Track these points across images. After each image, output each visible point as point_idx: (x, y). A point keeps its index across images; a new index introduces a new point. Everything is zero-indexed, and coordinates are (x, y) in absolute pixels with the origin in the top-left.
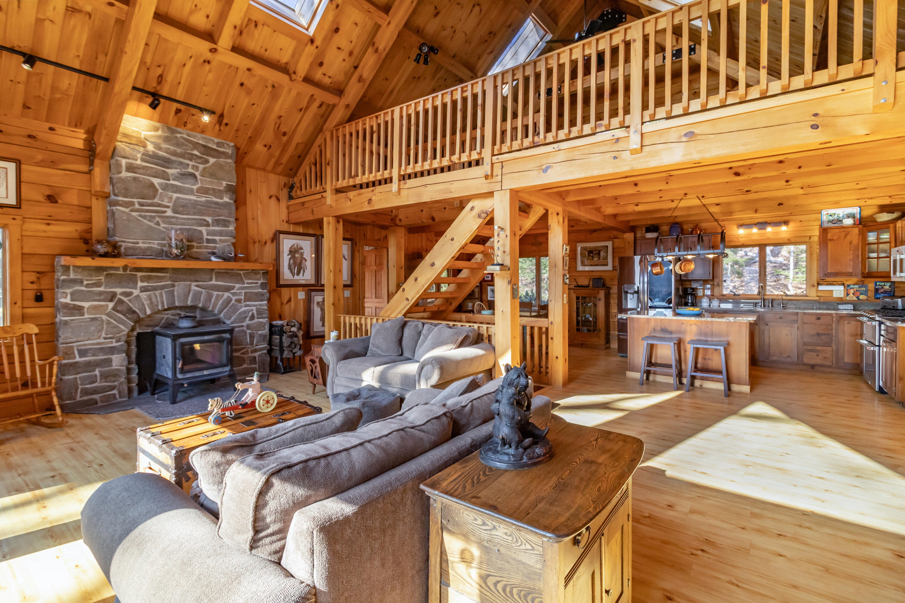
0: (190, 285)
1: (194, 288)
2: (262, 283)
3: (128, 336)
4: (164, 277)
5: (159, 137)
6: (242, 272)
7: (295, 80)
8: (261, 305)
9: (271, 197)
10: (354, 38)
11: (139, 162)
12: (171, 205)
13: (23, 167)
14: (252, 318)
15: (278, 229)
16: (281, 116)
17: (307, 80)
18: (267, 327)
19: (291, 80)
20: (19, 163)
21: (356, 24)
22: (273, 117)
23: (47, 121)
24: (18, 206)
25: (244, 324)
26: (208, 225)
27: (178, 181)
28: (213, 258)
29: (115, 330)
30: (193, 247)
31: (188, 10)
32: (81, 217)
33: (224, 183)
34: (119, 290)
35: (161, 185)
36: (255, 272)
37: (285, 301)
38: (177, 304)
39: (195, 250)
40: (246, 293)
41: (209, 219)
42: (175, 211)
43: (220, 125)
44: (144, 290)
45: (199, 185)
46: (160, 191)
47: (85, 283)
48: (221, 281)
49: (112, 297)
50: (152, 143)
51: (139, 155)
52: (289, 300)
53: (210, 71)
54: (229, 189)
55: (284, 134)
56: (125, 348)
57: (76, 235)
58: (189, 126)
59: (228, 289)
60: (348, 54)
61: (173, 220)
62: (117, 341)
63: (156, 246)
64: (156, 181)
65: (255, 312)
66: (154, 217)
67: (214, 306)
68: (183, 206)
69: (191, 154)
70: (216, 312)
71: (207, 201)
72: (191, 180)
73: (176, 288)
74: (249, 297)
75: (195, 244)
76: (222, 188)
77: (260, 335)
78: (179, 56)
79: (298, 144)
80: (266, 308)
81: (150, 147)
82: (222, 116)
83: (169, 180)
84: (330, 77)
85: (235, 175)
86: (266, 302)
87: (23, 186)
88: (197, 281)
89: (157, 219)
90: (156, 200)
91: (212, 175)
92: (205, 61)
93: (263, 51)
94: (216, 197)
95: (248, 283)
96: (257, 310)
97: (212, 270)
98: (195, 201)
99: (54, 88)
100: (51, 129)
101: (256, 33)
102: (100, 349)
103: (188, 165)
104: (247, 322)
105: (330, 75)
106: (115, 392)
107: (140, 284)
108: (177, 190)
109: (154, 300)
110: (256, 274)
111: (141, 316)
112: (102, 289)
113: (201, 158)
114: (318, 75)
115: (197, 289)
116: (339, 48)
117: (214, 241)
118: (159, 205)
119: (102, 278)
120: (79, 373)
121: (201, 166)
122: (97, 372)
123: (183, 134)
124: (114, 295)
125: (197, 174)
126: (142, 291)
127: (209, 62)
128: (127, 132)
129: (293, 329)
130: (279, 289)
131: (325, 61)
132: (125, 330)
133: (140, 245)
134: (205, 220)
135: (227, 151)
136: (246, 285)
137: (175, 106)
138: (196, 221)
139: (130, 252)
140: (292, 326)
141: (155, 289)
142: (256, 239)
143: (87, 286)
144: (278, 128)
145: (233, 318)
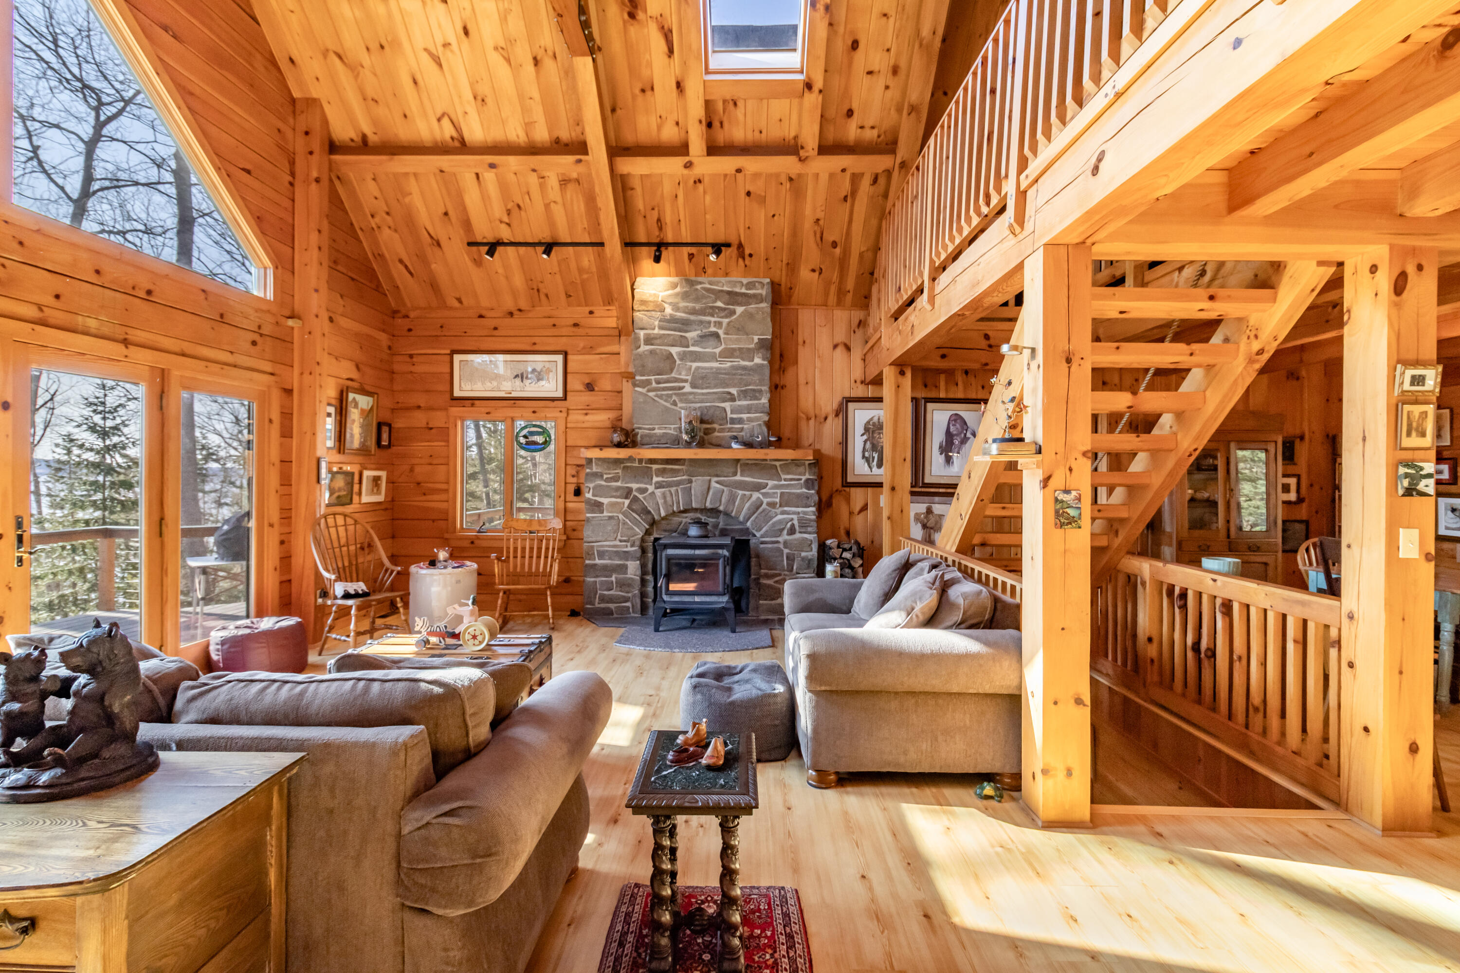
0: (710, 481)
1: (714, 485)
2: (807, 480)
3: (643, 540)
4: (679, 470)
5: (677, 295)
6: (778, 464)
7: (807, 158)
8: (805, 513)
9: (835, 346)
10: (889, 40)
11: (656, 331)
12: (689, 378)
13: (570, 357)
14: (792, 531)
15: (847, 395)
16: (818, 220)
17: (824, 149)
18: (815, 547)
19: (800, 160)
20: (566, 354)
21: (885, 15)
22: (808, 225)
23: (587, 305)
24: (565, 398)
25: (780, 539)
26: (733, 399)
27: (697, 346)
28: (734, 446)
29: (629, 533)
30: (714, 430)
31: (654, 127)
32: (613, 404)
33: (756, 338)
34: (634, 486)
35: (679, 354)
36: (796, 463)
37: (858, 509)
38: (694, 506)
39: (716, 434)
40: (782, 494)
41: (734, 391)
42: (694, 386)
43: (744, 259)
44: (659, 486)
45: (723, 346)
46: (678, 362)
47: (605, 476)
48: (748, 476)
49: (628, 493)
50: (670, 304)
51: (657, 323)
52: (864, 508)
53: (705, 192)
54: (762, 344)
55: (834, 245)
56: (639, 554)
57: (608, 424)
58: (709, 271)
59: (758, 488)
60: (890, 74)
61: (691, 397)
62: (632, 546)
63: (672, 432)
64: (674, 350)
65: (796, 522)
66: (670, 396)
67: (739, 511)
68: (703, 378)
69: (712, 308)
70: (741, 518)
71: (732, 367)
72: (712, 342)
73: (693, 484)
74: (787, 501)
75: (716, 426)
76: (752, 346)
77: (803, 559)
78: (667, 188)
79: (861, 255)
80: (814, 517)
81: (669, 310)
82: (740, 246)
83: (688, 347)
84: (873, 128)
85: (770, 324)
86: (813, 509)
87: (569, 377)
88: (717, 476)
89: (674, 398)
90: (673, 375)
91: (738, 329)
92: (695, 182)
93: (757, 133)
94: (743, 360)
95: (785, 480)
96: (799, 520)
97: (738, 461)
98: (718, 369)
99: (581, 270)
100: (591, 312)
101: (739, 113)
102: (616, 552)
103: (709, 322)
104: (785, 537)
105: (871, 124)
106: (628, 604)
107: (655, 479)
108: (697, 357)
109: (669, 499)
110: (798, 465)
111: (656, 517)
112: (619, 484)
113: (725, 309)
114: (852, 132)
115: (718, 486)
116: (870, 73)
117: (740, 421)
118: (676, 380)
119: (620, 471)
120: (597, 576)
121: (725, 321)
122: (613, 579)
123: (705, 283)
124: (630, 490)
125: (721, 332)
126: (656, 488)
127: (700, 181)
128: (644, 298)
129: (846, 555)
130: (847, 489)
131: (855, 106)
132: (640, 533)
133: (656, 431)
134: (729, 393)
135: (759, 291)
136: (783, 482)
137: (686, 250)
138: (716, 396)
139: (646, 440)
140: (845, 550)
141: (669, 485)
142: (812, 414)
143: (607, 480)
144: (821, 238)
145: (764, 529)
